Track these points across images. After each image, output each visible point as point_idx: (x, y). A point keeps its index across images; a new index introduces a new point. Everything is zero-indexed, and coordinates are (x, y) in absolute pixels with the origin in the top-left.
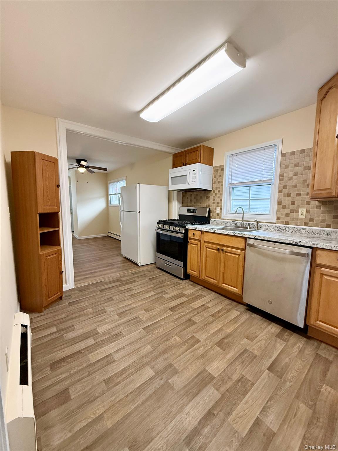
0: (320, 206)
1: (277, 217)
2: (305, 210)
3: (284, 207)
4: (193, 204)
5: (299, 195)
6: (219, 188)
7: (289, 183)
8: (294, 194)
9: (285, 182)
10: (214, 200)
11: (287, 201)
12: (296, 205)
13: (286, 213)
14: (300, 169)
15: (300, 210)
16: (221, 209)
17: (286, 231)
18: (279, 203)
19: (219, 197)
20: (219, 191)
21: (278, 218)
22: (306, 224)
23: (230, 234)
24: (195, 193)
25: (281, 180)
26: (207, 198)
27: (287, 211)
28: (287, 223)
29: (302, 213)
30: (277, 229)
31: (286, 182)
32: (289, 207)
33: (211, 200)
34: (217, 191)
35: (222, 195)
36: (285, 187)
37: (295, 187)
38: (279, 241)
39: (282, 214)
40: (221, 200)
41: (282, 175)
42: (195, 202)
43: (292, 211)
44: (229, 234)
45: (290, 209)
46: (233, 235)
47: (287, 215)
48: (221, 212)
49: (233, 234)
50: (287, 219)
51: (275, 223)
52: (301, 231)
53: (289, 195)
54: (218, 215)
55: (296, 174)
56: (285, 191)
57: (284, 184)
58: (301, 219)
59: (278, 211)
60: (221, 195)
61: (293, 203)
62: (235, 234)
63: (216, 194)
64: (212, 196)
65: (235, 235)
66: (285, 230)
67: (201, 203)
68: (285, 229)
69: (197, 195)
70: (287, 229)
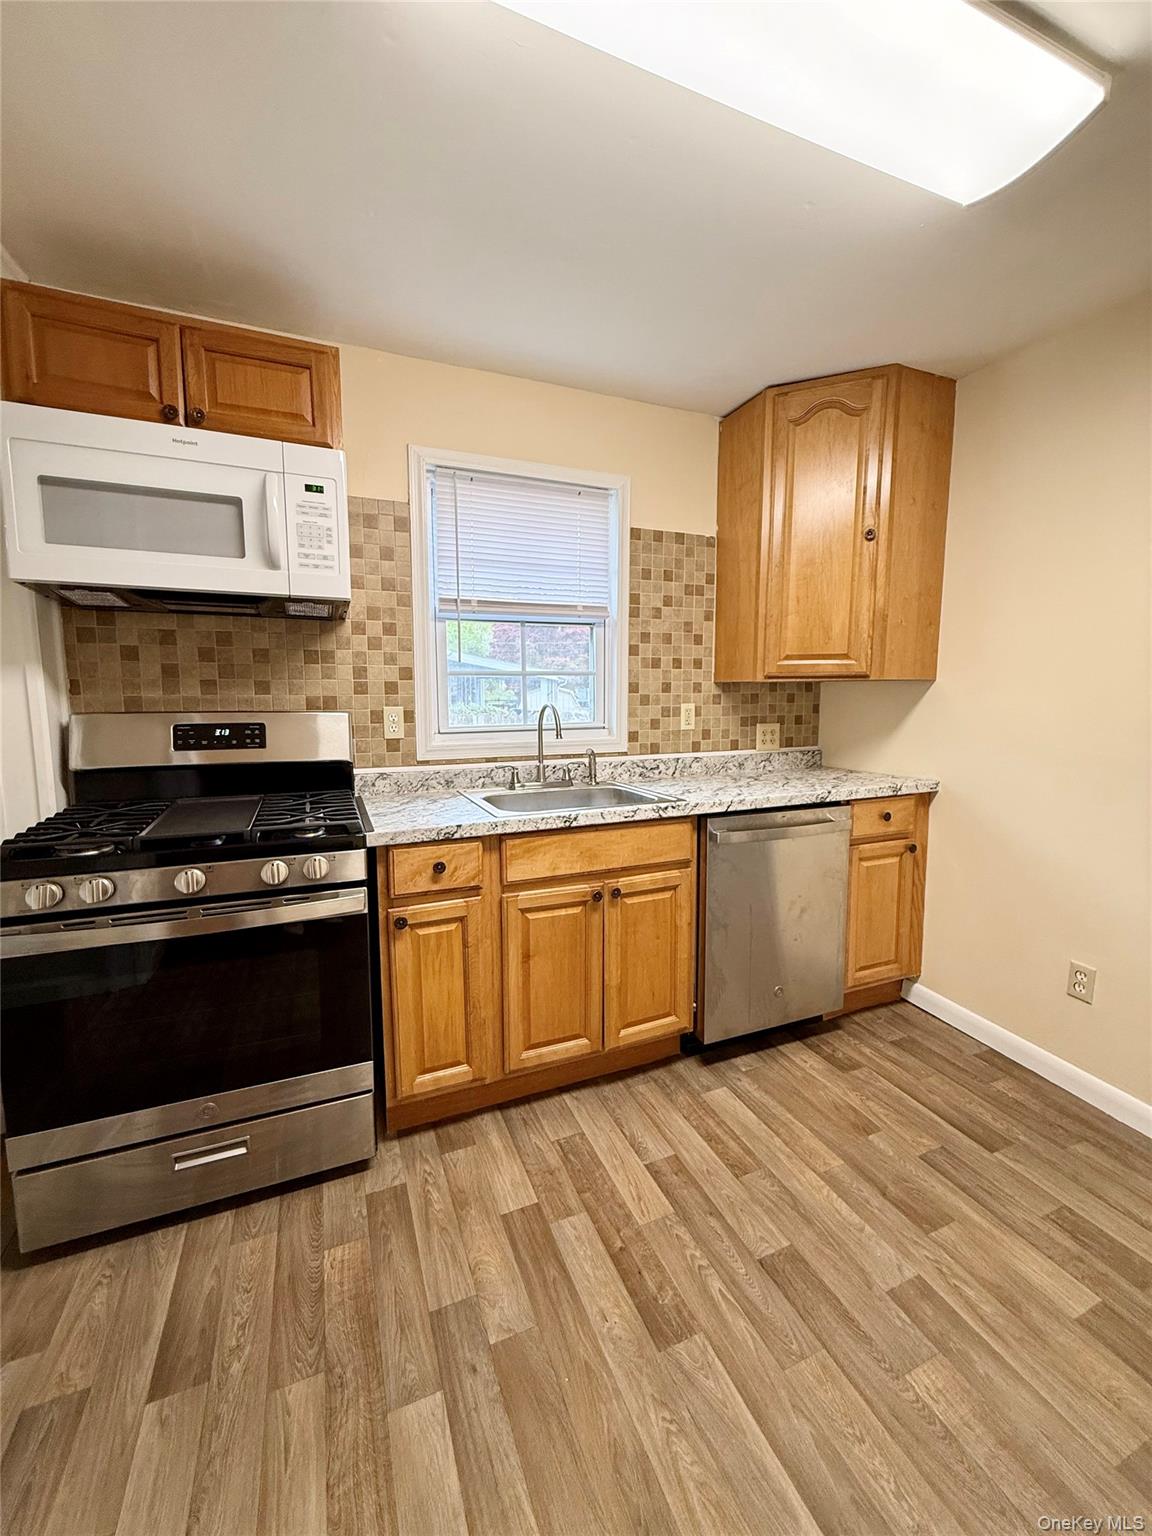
0: (719, 696)
1: (630, 733)
2: (692, 706)
3: (645, 700)
4: (191, 689)
5: (677, 663)
6: (392, 612)
7: (656, 628)
8: (666, 660)
9: (643, 622)
10: (360, 672)
11: (651, 682)
12: (673, 693)
13: (652, 720)
14: (674, 588)
15: (684, 707)
16: (409, 716)
17: (660, 773)
18: (633, 688)
19: (391, 659)
20: (389, 630)
21: (633, 737)
22: (696, 747)
23: (644, 818)
24: (207, 625)
25: (634, 613)
26: (311, 658)
27: (654, 711)
28: (655, 749)
29: (687, 720)
30: (638, 770)
31: (647, 622)
32: (657, 701)
33: (345, 671)
34: (375, 628)
35: (408, 648)
36: (645, 637)
37: (667, 639)
38: (789, 804)
39: (642, 722)
40: (407, 674)
41: (634, 599)
42: (208, 685)
43: (666, 712)
44: (637, 818)
45: (660, 707)
46: (654, 820)
47: (655, 724)
48: (411, 732)
49: (656, 816)
50: (654, 736)
51: (625, 754)
52: (693, 766)
53: (656, 664)
54: (393, 745)
55: (667, 602)
56: (647, 651)
57: (640, 630)
58: (686, 732)
59: (632, 714)
60: (403, 649)
61: (667, 688)
62: (661, 812)
63: (374, 644)
64: (348, 647)
65: (664, 815)
66: (657, 772)
67: (263, 687)
68: (658, 767)
69: (225, 639)
70: (662, 767)
